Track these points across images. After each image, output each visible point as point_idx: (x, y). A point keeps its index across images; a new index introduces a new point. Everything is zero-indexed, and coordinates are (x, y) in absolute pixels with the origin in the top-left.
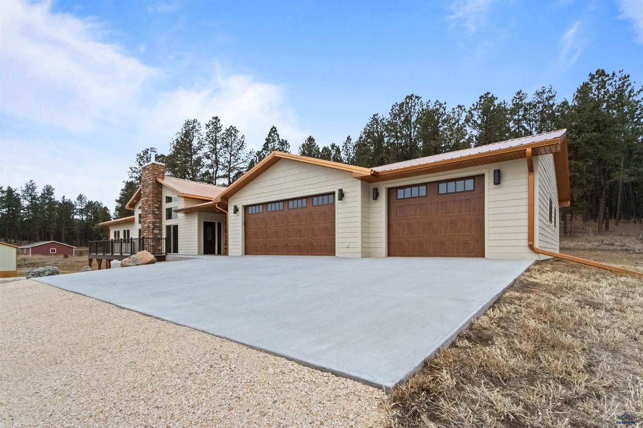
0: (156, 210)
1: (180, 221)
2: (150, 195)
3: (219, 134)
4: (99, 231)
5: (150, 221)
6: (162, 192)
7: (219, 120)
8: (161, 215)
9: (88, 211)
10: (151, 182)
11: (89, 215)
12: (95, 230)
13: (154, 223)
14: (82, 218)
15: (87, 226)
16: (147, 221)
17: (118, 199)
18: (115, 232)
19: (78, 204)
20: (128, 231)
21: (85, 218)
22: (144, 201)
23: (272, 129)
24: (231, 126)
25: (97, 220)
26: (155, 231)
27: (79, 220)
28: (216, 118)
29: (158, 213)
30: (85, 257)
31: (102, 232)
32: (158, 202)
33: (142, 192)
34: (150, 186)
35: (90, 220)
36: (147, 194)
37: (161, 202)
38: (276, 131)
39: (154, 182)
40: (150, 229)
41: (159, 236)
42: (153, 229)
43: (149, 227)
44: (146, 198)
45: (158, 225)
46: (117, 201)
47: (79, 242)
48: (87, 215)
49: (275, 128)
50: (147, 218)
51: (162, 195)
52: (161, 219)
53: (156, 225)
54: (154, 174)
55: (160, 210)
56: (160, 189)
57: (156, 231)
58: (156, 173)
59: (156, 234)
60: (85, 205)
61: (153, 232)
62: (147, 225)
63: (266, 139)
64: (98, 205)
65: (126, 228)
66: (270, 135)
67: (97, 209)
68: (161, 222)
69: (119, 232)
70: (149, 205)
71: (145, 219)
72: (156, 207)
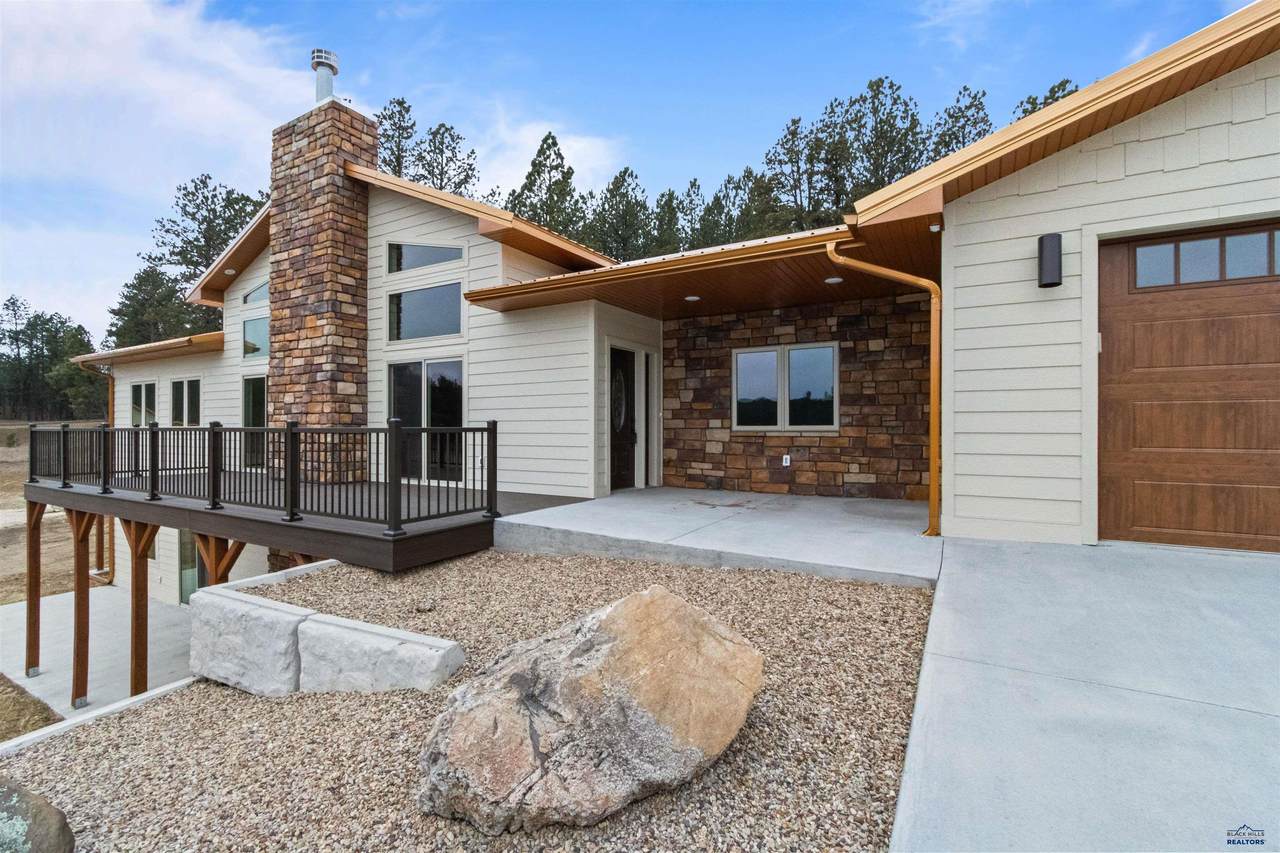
0: (346, 298)
1: (472, 346)
2: (322, 237)
3: (408, 144)
4: (64, 383)
5: (318, 342)
6: (366, 230)
7: (407, 111)
8: (365, 320)
9: (33, 337)
10: (324, 181)
11: (36, 346)
12: (50, 381)
13: (338, 352)
14: (19, 354)
15: (30, 370)
16: (302, 345)
17: (116, 307)
18: (136, 389)
19: (5, 318)
20: (194, 386)
21: (24, 352)
22: (286, 265)
23: (545, 141)
24: (443, 125)
25: (57, 356)
26: (340, 385)
27: (9, 357)
28: (401, 103)
29: (354, 311)
30: (20, 449)
31: (73, 386)
32: (351, 266)
33: (273, 230)
34: (320, 200)
35: (38, 356)
36: (298, 234)
37: (362, 267)
38: (555, 144)
39: (339, 181)
40: (319, 376)
41: (355, 408)
42: (334, 380)
43: (311, 369)
44: (298, 252)
45: (355, 361)
46: (113, 312)
47: (8, 408)
48: (30, 345)
49: (553, 138)
50: (303, 333)
51: (366, 240)
52: (362, 337)
53: (347, 360)
54: (339, 148)
55: (359, 300)
56: (361, 216)
57: (346, 388)
58: (347, 146)
59: (346, 399)
60: (25, 321)
61: (333, 392)
62: (299, 362)
63: (534, 164)
64: (62, 323)
65: (185, 374)
66: (541, 152)
67: (57, 331)
68: (362, 351)
69: (151, 389)
70: (315, 280)
71: (288, 336)
72: (346, 289)
